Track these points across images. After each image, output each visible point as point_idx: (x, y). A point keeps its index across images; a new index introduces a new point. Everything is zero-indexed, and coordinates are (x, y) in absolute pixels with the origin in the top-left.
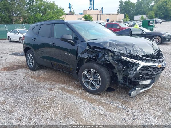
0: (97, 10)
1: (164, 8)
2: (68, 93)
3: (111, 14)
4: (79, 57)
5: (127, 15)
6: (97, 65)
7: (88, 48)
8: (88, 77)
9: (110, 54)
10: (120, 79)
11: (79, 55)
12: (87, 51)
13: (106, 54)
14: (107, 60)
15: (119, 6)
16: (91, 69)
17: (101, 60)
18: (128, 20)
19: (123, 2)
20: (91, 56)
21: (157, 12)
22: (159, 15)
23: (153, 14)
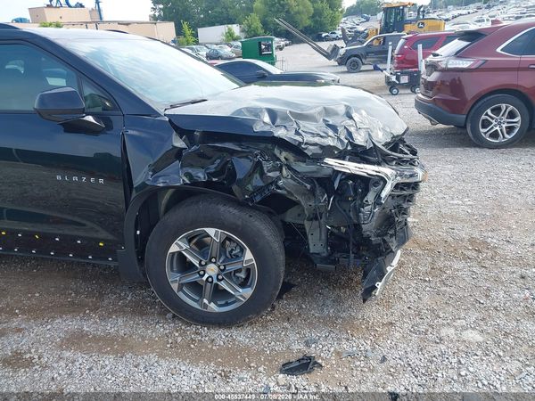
0: (82, 6)
2: (115, 352)
4: (144, 185)
5: (185, 26)
6: (231, 209)
7: (179, 143)
8: (196, 263)
9: (283, 155)
10: (316, 244)
11: (140, 176)
12: (178, 153)
13: (267, 158)
14: (274, 182)
16: (208, 230)
17: (250, 187)
18: (191, 41)
20: (201, 176)
21: (266, 16)
22: (272, 27)
23: (257, 24)
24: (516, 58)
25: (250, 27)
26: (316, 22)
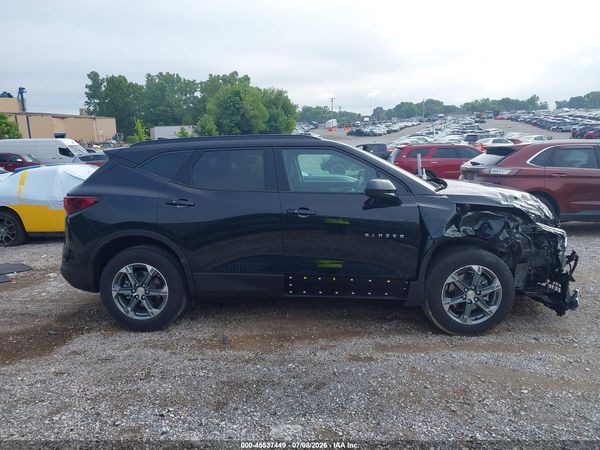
0: (9, 95)
1: (238, 109)
3: (70, 116)
5: (139, 124)
8: (463, 290)
15: (87, 90)
17: (500, 238)
19: (101, 78)
21: (220, 118)
22: (226, 128)
23: (211, 125)
24: (542, 168)
25: (203, 128)
26: (271, 127)
